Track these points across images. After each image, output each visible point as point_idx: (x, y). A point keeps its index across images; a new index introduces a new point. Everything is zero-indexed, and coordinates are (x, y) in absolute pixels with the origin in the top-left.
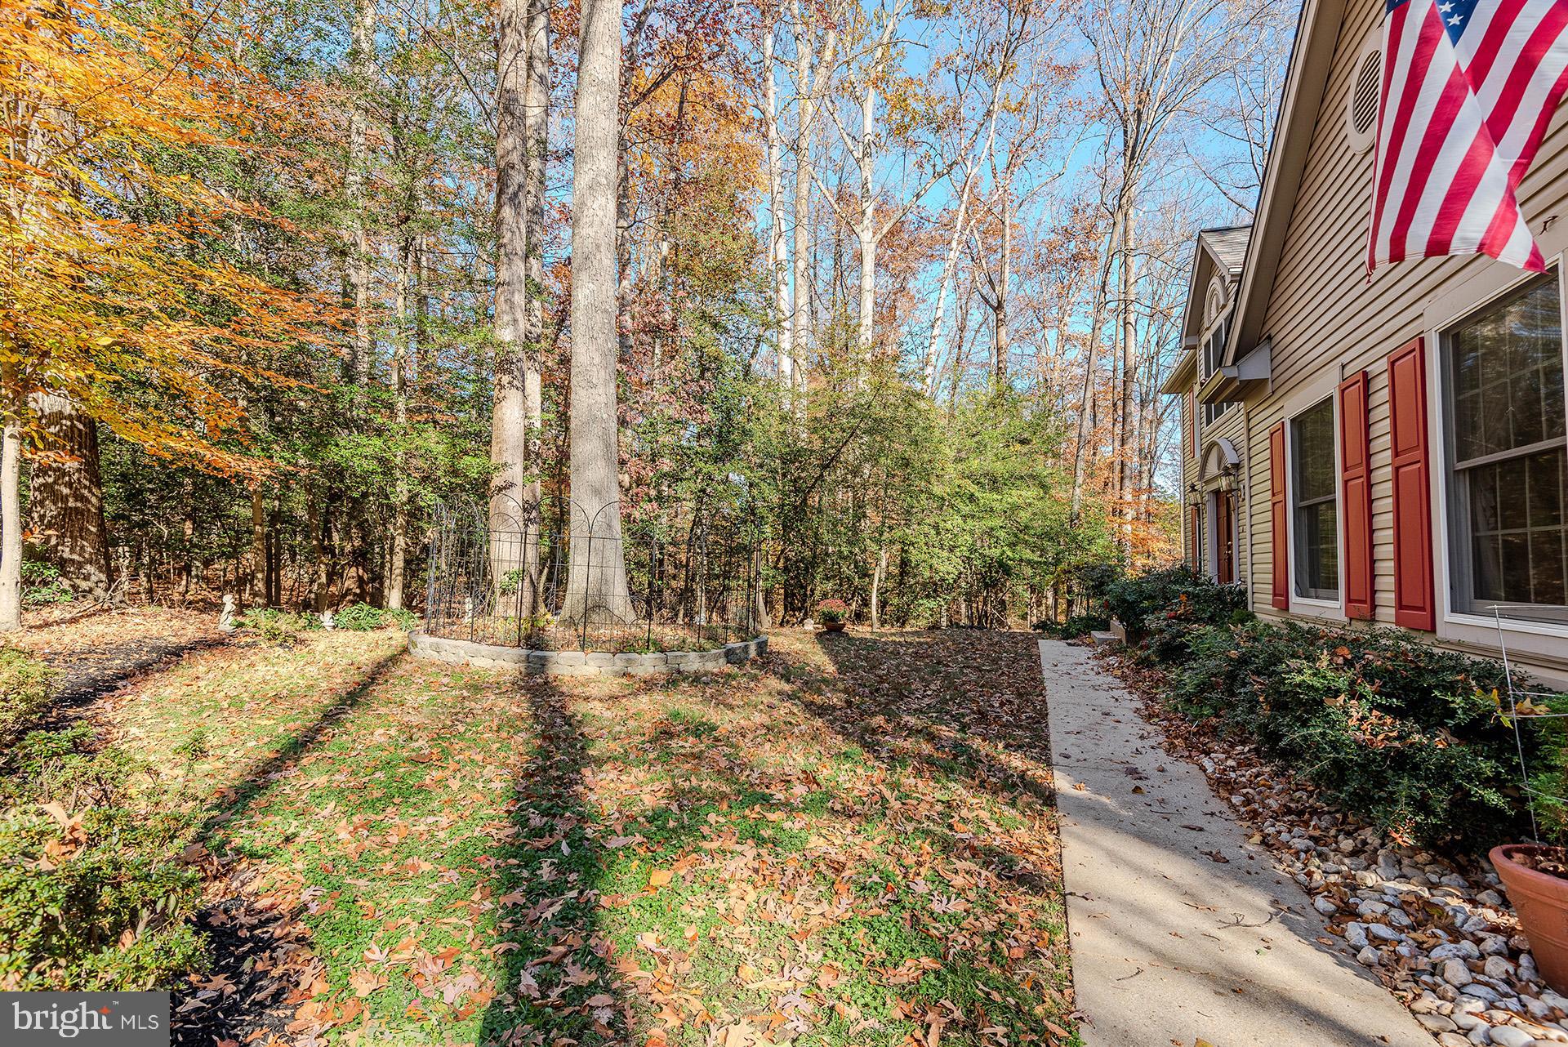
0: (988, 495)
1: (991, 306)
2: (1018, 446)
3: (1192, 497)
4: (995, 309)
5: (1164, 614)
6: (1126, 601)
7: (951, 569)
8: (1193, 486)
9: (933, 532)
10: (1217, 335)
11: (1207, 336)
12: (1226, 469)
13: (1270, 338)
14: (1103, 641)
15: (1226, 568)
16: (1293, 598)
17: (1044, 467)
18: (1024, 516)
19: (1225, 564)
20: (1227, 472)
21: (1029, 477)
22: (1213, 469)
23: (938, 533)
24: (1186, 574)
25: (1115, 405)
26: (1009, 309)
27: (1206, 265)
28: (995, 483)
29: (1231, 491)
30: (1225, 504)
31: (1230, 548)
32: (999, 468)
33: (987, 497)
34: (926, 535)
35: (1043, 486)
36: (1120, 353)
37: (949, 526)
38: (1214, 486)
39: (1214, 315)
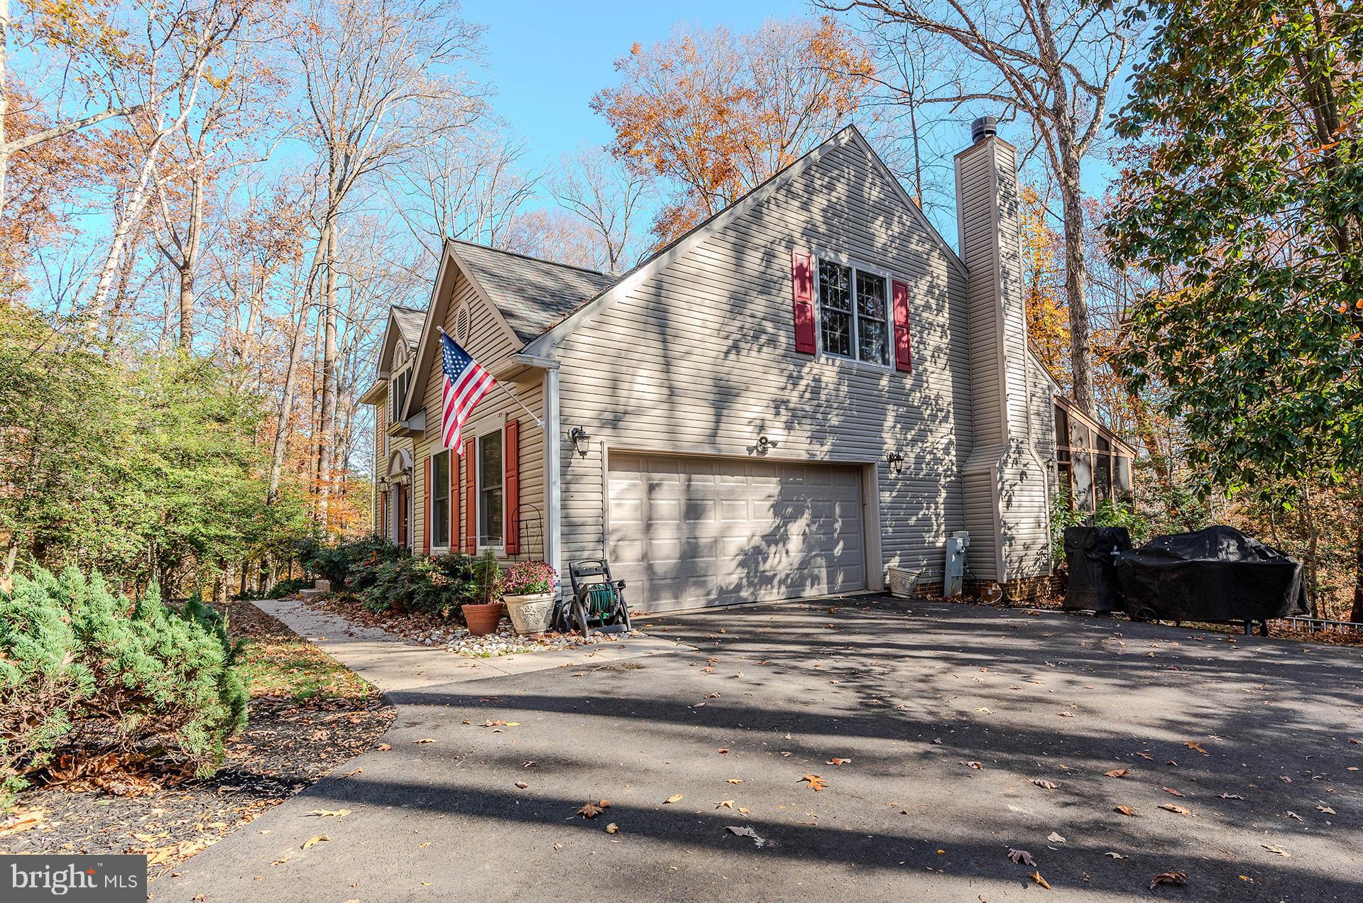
0: (177, 472)
1: (176, 265)
2: (216, 425)
3: (383, 487)
4: (181, 269)
5: (362, 563)
6: (333, 561)
7: (128, 546)
8: (383, 479)
9: (106, 507)
10: (402, 377)
11: (395, 376)
12: (405, 470)
13: (425, 409)
14: (310, 595)
15: (403, 534)
16: (432, 548)
17: (241, 445)
18: (220, 494)
19: (402, 533)
20: (405, 472)
21: (226, 454)
22: (396, 469)
23: (112, 508)
24: (378, 540)
25: (315, 393)
26: (194, 270)
27: (394, 332)
28: (186, 459)
29: (407, 485)
30: (403, 492)
31: (406, 522)
32: (192, 444)
33: (178, 474)
34: (94, 511)
35: (242, 464)
36: (320, 347)
37: (128, 500)
38: (397, 480)
39: (400, 364)
